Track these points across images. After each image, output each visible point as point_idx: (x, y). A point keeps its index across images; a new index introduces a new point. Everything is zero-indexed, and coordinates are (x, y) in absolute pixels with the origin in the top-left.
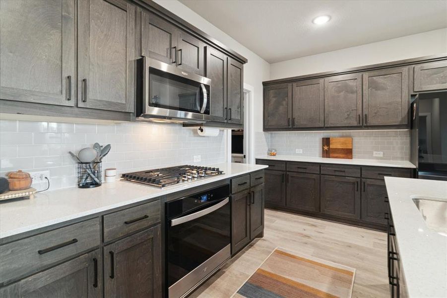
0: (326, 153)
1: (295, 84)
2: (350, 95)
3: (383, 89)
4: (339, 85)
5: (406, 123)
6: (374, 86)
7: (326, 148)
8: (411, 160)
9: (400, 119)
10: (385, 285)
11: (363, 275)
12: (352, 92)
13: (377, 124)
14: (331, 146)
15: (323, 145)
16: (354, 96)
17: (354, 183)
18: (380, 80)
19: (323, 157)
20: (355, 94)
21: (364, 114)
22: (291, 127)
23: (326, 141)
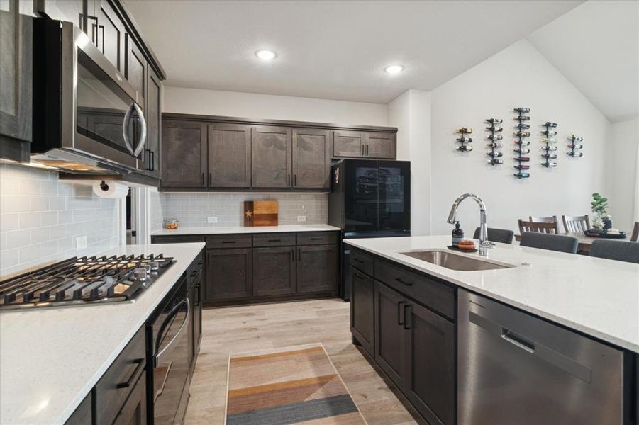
0: (249, 221)
1: (211, 126)
2: (279, 151)
3: (310, 149)
4: (268, 137)
5: (328, 186)
6: (302, 144)
7: (249, 214)
8: (330, 223)
9: (323, 182)
10: (349, 346)
11: (330, 345)
12: (281, 148)
13: (305, 186)
14: (255, 212)
15: (246, 211)
16: (283, 153)
17: (290, 253)
18: (307, 139)
19: (245, 226)
20: (285, 151)
21: (294, 174)
22: (205, 185)
23: (249, 206)
